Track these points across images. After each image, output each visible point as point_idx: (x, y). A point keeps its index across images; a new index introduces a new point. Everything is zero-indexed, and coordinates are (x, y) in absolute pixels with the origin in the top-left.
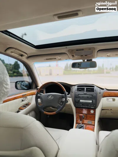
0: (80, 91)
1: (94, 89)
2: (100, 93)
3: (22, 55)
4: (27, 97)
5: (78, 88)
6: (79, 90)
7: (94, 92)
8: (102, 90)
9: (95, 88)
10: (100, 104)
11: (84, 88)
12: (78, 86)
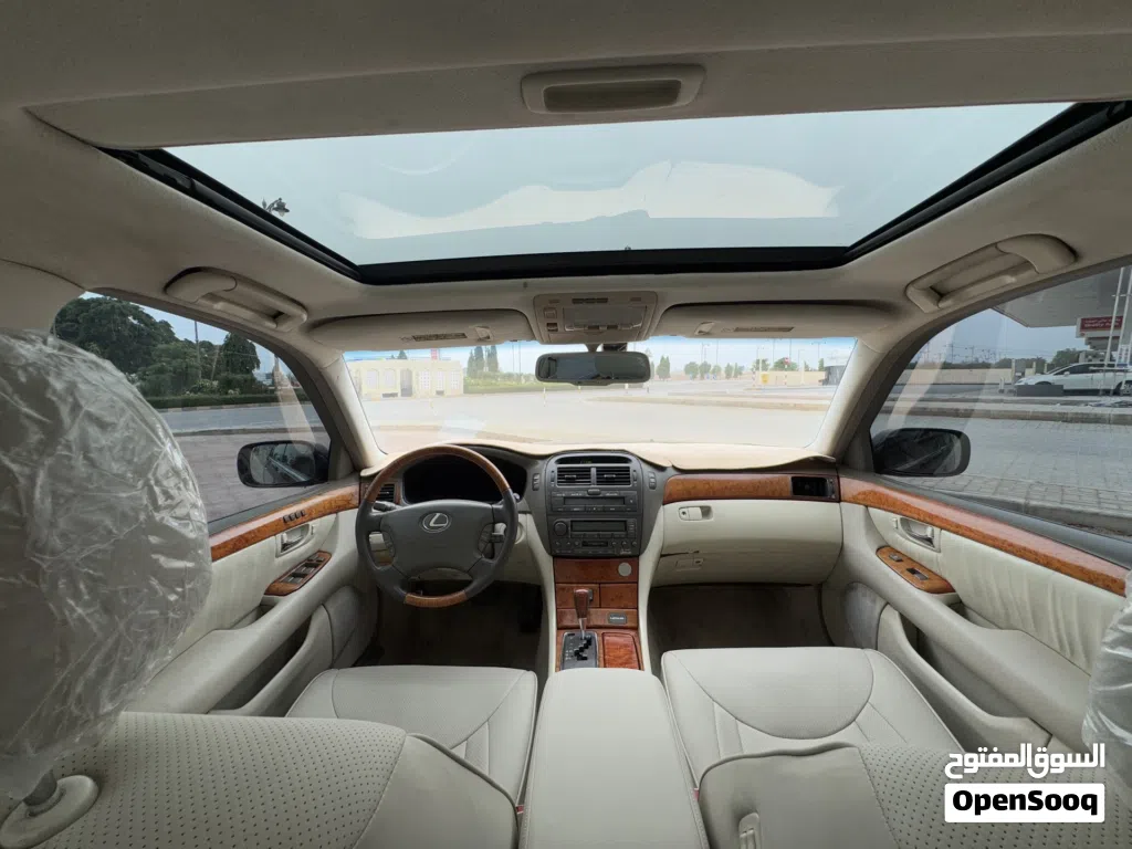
0: (571, 481)
1: (628, 469)
2: (653, 488)
3: (277, 316)
4: (310, 523)
5: (560, 470)
6: (564, 476)
7: (629, 482)
8: (659, 475)
9: (634, 465)
10: (654, 533)
11: (589, 469)
12: (561, 461)
